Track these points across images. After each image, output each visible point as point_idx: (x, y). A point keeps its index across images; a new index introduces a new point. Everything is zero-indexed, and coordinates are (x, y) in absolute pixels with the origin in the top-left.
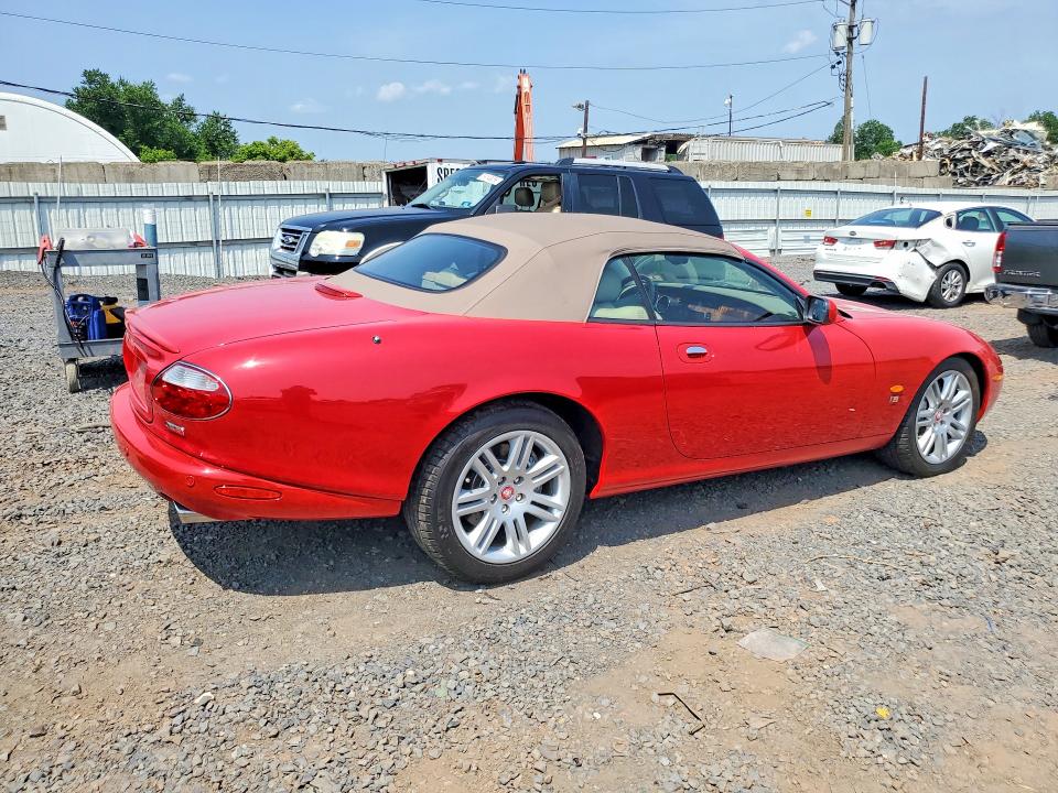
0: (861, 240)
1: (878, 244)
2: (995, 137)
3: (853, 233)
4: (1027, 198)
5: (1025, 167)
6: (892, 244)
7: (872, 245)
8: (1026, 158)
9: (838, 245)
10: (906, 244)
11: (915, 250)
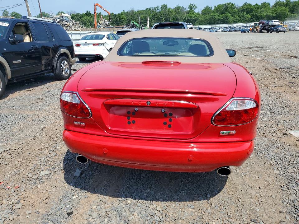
0: (88, 44)
1: (94, 45)
2: (59, 18)
3: (86, 42)
4: (80, 33)
5: (68, 26)
6: (98, 45)
7: (92, 45)
8: (68, 23)
9: (81, 46)
10: (101, 44)
11: (104, 46)
